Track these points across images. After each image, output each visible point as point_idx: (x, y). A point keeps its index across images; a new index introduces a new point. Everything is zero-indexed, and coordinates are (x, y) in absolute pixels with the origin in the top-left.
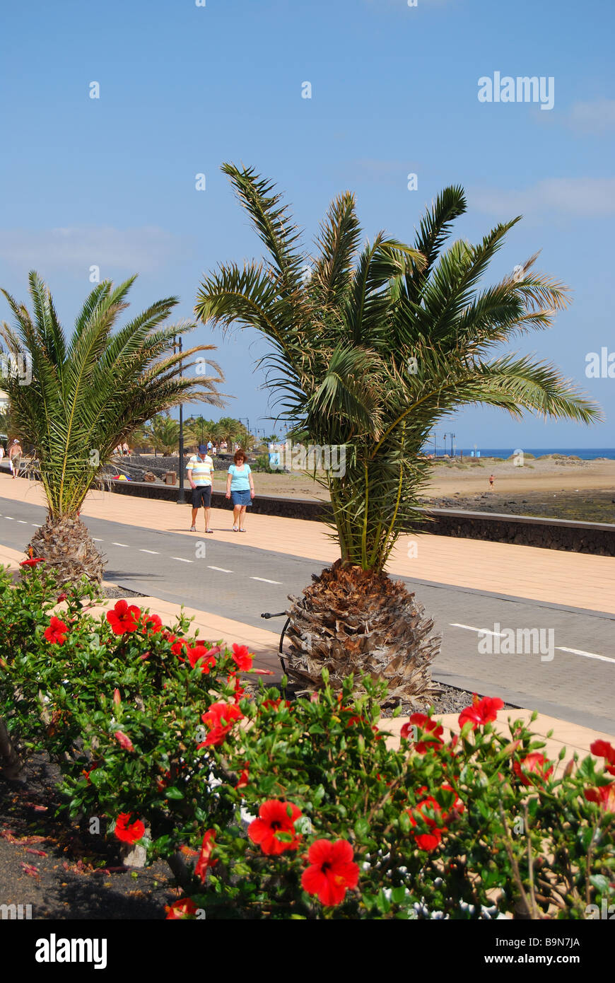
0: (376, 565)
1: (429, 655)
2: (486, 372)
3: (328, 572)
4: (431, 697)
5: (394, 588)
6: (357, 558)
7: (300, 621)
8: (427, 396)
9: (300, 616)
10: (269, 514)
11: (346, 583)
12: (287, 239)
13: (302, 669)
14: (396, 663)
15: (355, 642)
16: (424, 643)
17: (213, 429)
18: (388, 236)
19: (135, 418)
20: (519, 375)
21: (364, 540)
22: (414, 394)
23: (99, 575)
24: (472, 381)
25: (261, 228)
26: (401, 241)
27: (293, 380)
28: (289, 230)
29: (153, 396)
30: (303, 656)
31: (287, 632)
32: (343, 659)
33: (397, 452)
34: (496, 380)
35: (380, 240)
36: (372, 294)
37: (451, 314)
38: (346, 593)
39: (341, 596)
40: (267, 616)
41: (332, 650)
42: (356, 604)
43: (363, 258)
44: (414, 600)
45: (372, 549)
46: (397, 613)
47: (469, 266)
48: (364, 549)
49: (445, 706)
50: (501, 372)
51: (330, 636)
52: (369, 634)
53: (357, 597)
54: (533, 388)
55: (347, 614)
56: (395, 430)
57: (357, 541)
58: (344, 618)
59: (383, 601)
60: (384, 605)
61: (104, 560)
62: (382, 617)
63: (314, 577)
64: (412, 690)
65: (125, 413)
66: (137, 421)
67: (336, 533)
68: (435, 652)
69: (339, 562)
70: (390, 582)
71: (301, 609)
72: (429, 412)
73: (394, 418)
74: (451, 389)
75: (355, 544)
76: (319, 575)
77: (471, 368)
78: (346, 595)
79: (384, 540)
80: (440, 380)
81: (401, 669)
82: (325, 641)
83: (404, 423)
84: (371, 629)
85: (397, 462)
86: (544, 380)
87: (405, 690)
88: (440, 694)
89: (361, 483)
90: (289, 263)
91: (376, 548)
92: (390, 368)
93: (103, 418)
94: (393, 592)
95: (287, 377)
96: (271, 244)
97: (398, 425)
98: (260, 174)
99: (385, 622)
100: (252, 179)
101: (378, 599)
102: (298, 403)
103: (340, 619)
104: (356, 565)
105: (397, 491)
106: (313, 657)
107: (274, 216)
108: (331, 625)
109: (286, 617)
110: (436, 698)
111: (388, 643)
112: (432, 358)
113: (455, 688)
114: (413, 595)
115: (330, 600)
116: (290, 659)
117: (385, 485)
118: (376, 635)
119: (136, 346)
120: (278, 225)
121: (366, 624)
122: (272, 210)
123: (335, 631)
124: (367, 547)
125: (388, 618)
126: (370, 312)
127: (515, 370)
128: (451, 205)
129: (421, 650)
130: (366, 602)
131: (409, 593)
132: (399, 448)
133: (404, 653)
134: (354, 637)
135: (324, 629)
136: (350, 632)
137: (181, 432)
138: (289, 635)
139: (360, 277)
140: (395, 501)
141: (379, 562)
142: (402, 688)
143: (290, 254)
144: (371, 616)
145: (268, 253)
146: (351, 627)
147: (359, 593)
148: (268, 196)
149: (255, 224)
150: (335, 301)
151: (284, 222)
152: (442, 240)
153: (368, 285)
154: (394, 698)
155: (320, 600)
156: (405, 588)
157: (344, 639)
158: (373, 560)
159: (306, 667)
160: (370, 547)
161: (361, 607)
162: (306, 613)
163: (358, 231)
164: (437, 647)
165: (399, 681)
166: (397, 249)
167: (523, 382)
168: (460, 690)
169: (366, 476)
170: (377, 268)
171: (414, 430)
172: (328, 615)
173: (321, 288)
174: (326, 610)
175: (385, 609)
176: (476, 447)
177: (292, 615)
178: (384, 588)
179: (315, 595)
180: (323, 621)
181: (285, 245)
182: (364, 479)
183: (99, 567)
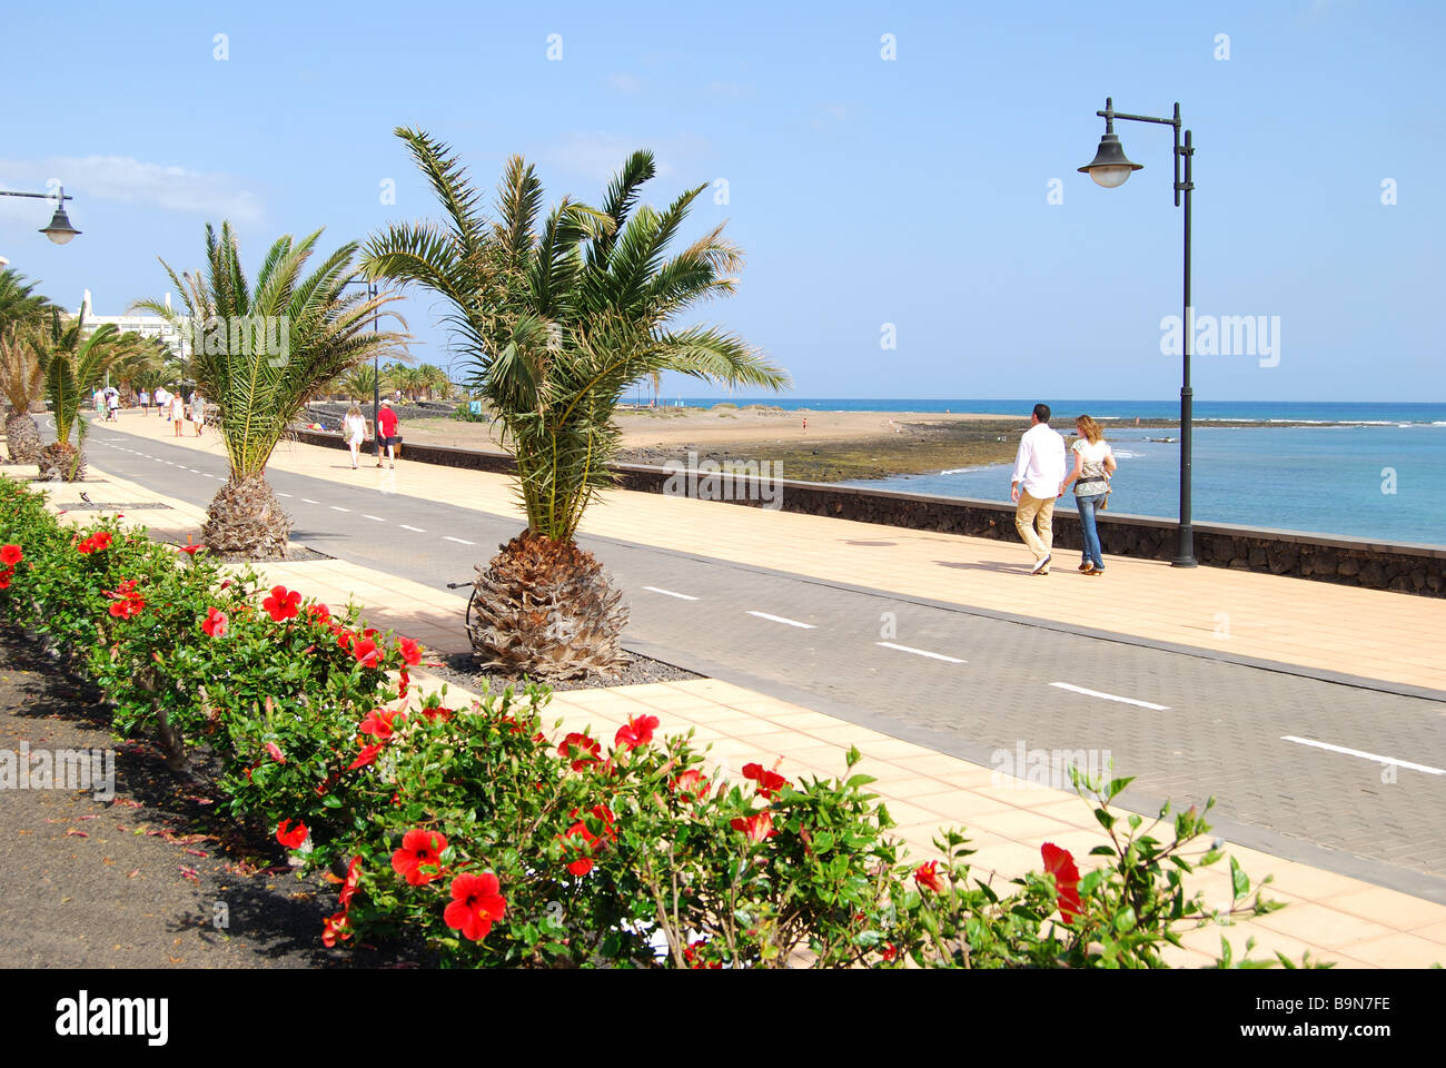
0: (565, 535)
1: (618, 625)
2: (673, 342)
3: (516, 542)
4: (620, 667)
5: (583, 557)
6: (545, 528)
7: (487, 592)
8: (615, 365)
9: (486, 587)
10: (466, 467)
11: (534, 554)
12: (467, 201)
13: (488, 641)
14: (583, 634)
15: (542, 614)
16: (612, 614)
17: (412, 377)
18: (574, 201)
19: (322, 374)
20: (707, 346)
21: (552, 510)
22: (603, 362)
23: (284, 536)
24: (660, 351)
25: (440, 191)
26: (588, 204)
27: (479, 346)
28: (469, 192)
29: (340, 350)
30: (490, 628)
31: (473, 603)
32: (530, 630)
33: (585, 421)
34: (684, 350)
35: (566, 204)
36: (558, 259)
37: (638, 281)
38: (534, 564)
39: (529, 566)
40: (452, 586)
41: (518, 622)
42: (543, 575)
43: (549, 222)
44: (603, 570)
45: (560, 519)
46: (585, 584)
47: (656, 232)
48: (552, 519)
49: (633, 677)
50: (689, 343)
51: (517, 607)
52: (556, 605)
53: (544, 567)
54: (719, 359)
55: (534, 585)
56: (583, 399)
57: (545, 511)
58: (531, 590)
59: (571, 571)
60: (572, 576)
61: (290, 521)
62: (570, 588)
63: (502, 547)
64: (599, 661)
65: (311, 368)
66: (324, 378)
67: (524, 502)
68: (623, 622)
69: (526, 532)
70: (578, 552)
71: (487, 580)
72: (617, 381)
73: (582, 387)
74: (639, 358)
75: (543, 513)
76: (506, 544)
77: (660, 339)
78: (533, 566)
79: (572, 510)
80: (629, 349)
81: (588, 640)
82: (512, 612)
83: (592, 392)
84: (558, 601)
85: (585, 430)
86: (731, 353)
87: (592, 661)
88: (628, 664)
89: (549, 452)
90: (470, 227)
91: (564, 517)
92: (578, 335)
93: (288, 374)
94: (582, 562)
95: (472, 342)
96: (451, 207)
97: (586, 394)
98: (434, 138)
99: (573, 593)
100: (426, 143)
101: (566, 569)
102: (483, 370)
103: (527, 590)
104: (544, 535)
105: (585, 461)
106: (500, 629)
107: (452, 178)
108: (518, 597)
109: (472, 588)
110: (625, 668)
111: (576, 614)
112: (620, 325)
113: (644, 657)
114: (601, 565)
115: (517, 571)
116: (476, 630)
117: (573, 454)
118: (564, 606)
119: (321, 298)
120: (456, 188)
121: (553, 595)
122: (449, 173)
123: (522, 603)
124: (556, 516)
125: (576, 589)
126: (557, 278)
127: (703, 341)
128: (639, 169)
129: (609, 621)
130: (554, 573)
131: (597, 563)
132: (588, 416)
133: (592, 625)
134: (541, 608)
135: (511, 600)
136: (537, 604)
137: (376, 380)
138: (475, 606)
139: (547, 243)
140: (584, 470)
141: (567, 532)
142: (589, 659)
143: (472, 216)
144: (560, 586)
145: (448, 215)
146: (538, 599)
147: (547, 563)
148: (445, 159)
149: (434, 187)
150: (520, 265)
151: (461, 185)
152: (630, 204)
153: (556, 250)
154: (582, 670)
155: (507, 571)
156: (594, 558)
157: (530, 611)
158: (561, 530)
159: (492, 639)
160: (558, 517)
161: (548, 578)
162: (492, 584)
163: (541, 191)
164: (625, 618)
165: (587, 653)
166: (584, 213)
167: (710, 353)
168: (649, 659)
169: (554, 445)
170: (563, 233)
171: (602, 399)
172: (515, 586)
173: (504, 251)
174: (513, 581)
175: (573, 580)
176: (679, 397)
177: (478, 586)
178: (573, 558)
179: (501, 566)
180: (510, 593)
181: (466, 207)
182: (552, 448)
183: (285, 528)
